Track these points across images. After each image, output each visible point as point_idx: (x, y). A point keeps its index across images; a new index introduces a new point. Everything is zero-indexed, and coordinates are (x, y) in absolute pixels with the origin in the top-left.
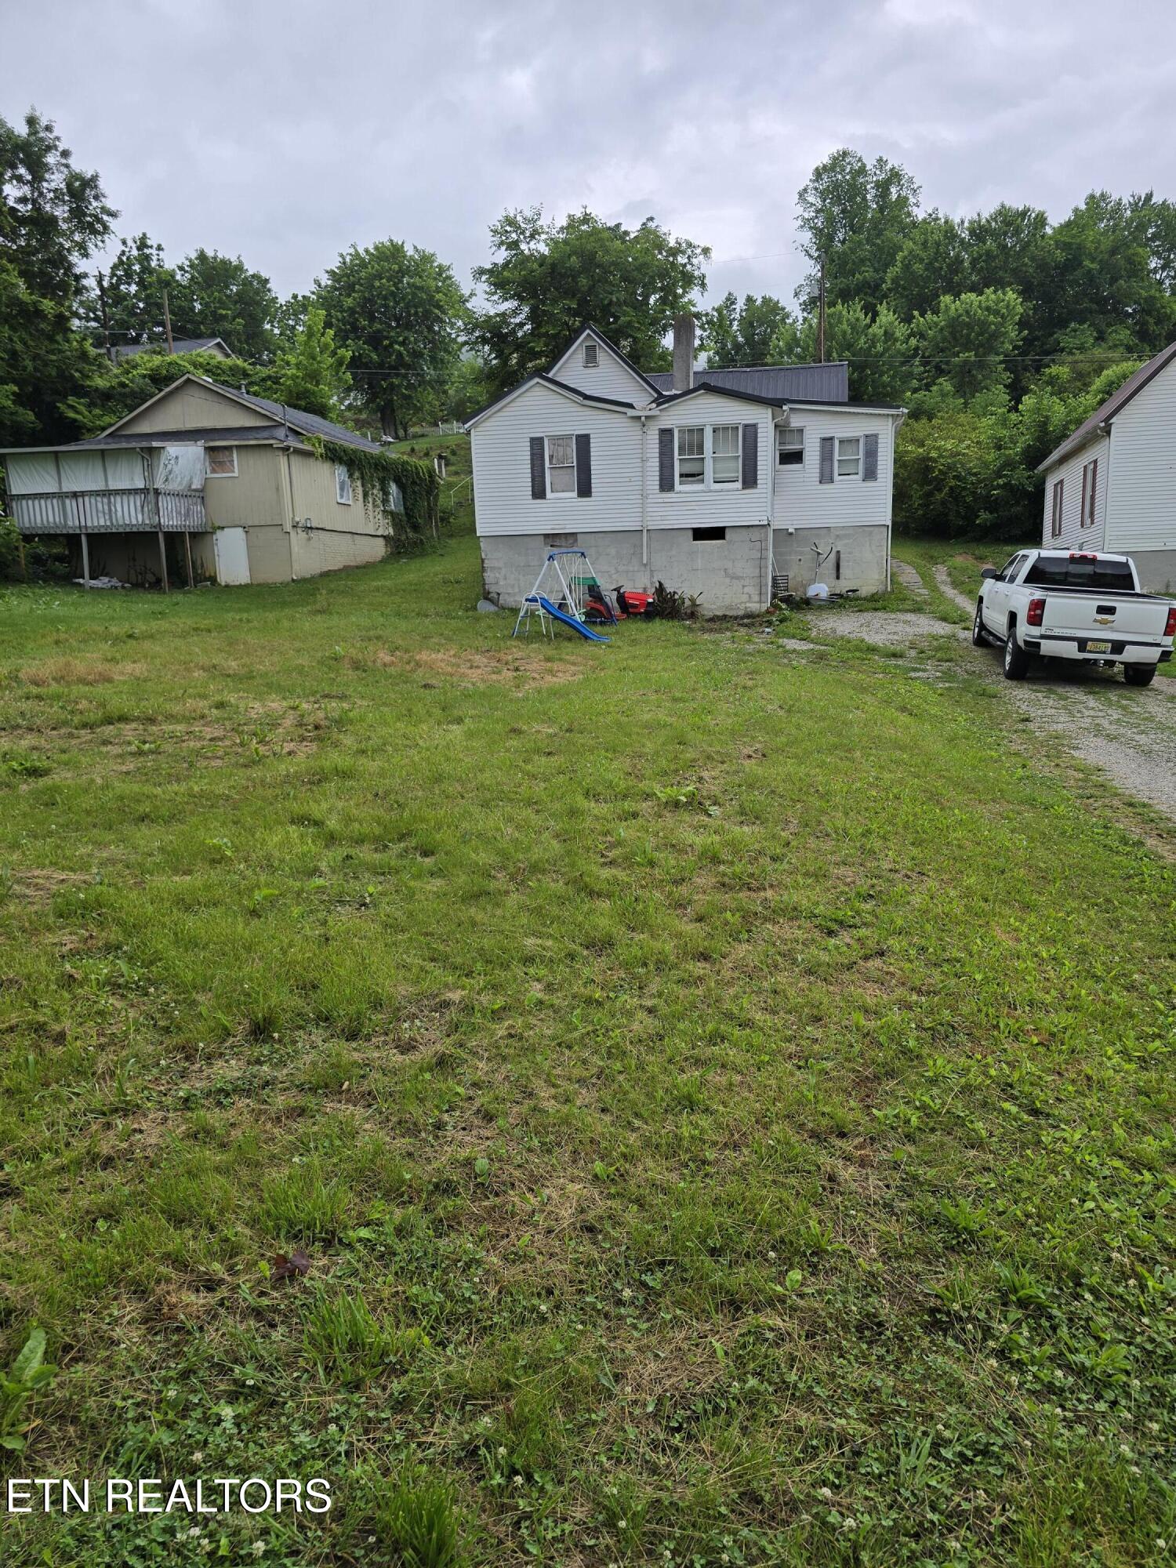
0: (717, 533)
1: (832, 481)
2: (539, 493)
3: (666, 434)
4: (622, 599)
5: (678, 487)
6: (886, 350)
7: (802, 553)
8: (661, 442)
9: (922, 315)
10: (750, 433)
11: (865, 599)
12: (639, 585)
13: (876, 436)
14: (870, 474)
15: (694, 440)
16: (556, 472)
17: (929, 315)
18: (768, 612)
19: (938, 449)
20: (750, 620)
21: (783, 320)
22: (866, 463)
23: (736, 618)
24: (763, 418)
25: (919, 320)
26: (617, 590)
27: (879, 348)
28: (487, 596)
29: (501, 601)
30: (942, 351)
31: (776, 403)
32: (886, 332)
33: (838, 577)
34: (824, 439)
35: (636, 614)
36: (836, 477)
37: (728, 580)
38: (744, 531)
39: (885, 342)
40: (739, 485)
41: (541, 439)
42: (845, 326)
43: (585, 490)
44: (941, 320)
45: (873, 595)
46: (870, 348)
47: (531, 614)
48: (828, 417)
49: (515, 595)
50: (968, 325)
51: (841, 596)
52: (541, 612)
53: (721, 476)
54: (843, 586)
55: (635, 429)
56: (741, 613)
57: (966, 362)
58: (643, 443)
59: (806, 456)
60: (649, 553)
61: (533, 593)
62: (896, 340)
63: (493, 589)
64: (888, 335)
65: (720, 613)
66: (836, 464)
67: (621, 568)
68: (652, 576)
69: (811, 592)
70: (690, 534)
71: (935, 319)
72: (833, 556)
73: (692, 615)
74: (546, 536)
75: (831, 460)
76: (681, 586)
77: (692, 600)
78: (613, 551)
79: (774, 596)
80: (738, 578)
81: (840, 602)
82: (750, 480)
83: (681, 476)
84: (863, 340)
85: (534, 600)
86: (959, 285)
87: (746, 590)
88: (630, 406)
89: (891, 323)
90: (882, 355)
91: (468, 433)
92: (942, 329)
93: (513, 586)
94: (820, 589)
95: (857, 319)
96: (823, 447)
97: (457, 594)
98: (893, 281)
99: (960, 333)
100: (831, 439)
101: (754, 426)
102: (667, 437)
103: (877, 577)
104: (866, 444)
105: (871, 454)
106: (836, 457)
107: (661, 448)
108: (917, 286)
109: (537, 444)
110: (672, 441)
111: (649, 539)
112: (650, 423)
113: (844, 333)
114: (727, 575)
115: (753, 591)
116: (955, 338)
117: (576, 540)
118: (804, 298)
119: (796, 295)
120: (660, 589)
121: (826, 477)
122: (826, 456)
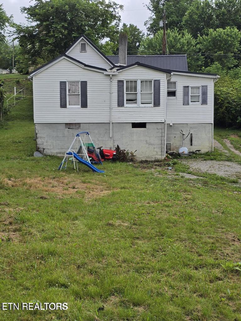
0: (142, 125)
1: (188, 104)
2: (63, 105)
3: (120, 82)
4: (102, 152)
5: (125, 105)
6: (188, 49)
7: (176, 134)
8: (118, 86)
9: (201, 36)
10: (157, 83)
11: (204, 154)
12: (108, 146)
13: (207, 86)
14: (204, 102)
15: (132, 86)
16: (71, 97)
17: (204, 36)
18: (165, 159)
19: (220, 91)
20: (158, 163)
21: (139, 34)
22: (202, 97)
23: (152, 162)
24: (162, 78)
25: (200, 38)
26: (100, 148)
27: (186, 48)
28: (38, 150)
29: (45, 152)
30: (210, 50)
31: (168, 72)
32: (188, 42)
33: (191, 145)
34: (185, 87)
35: (108, 159)
36: (190, 103)
37: (147, 145)
38: (154, 125)
39: (188, 46)
40: (152, 105)
41: (65, 82)
42: (171, 39)
43: (84, 104)
44: (208, 38)
45: (207, 153)
46: (182, 48)
47: (67, 160)
48: (186, 78)
49: (51, 149)
50: (220, 41)
51: (193, 153)
52: (74, 159)
53: (144, 101)
54: (194, 149)
55: (107, 80)
56: (153, 159)
57: (219, 55)
58: (110, 86)
59: (177, 93)
60: (113, 132)
61: (69, 151)
62: (192, 45)
63: (41, 147)
64: (189, 43)
65: (144, 159)
66: (190, 97)
67: (100, 139)
68: (114, 143)
69: (181, 151)
70: (131, 125)
71: (207, 37)
72: (189, 136)
73: (132, 160)
74: (66, 124)
75: (188, 95)
76: (127, 147)
77: (132, 154)
78: (96, 131)
79: (167, 152)
80: (152, 144)
81: (194, 155)
82: (157, 103)
83: (127, 100)
84: (179, 45)
85: (70, 154)
86: (212, 24)
87: (155, 150)
88: (105, 70)
89: (190, 39)
90: (187, 50)
91: (32, 79)
92: (209, 42)
93: (50, 146)
94: (185, 150)
95: (176, 36)
96: (184, 90)
97: (21, 148)
98: (185, 21)
99: (217, 44)
100: (188, 87)
101: (159, 81)
102: (121, 84)
103: (208, 145)
104: (202, 89)
105: (205, 94)
106: (190, 94)
107: (118, 88)
108: (195, 24)
109: (63, 84)
110: (123, 86)
111: (113, 127)
112: (113, 78)
113: (171, 41)
114: (147, 143)
115: (159, 150)
116: (215, 46)
117: (80, 126)
118: (149, 26)
119: (145, 24)
120: (118, 148)
121: (186, 103)
122: (186, 93)
